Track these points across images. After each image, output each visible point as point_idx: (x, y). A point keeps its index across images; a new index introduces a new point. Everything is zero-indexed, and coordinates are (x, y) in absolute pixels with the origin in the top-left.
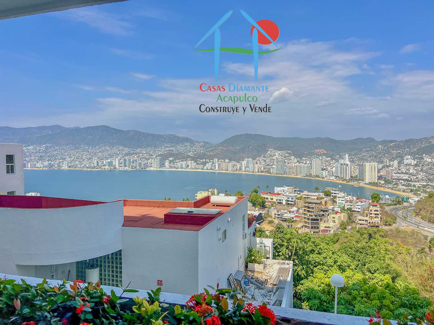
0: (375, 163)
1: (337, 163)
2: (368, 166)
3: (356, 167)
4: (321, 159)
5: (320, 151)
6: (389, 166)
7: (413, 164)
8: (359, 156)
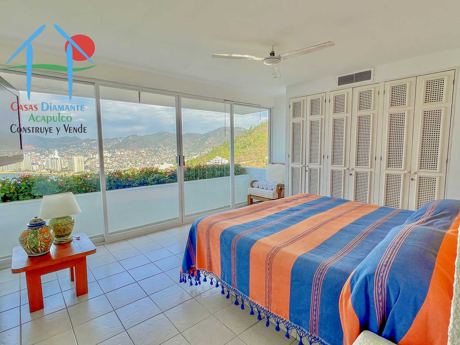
0: (81, 157)
1: (48, 158)
2: (75, 158)
3: (65, 160)
4: (29, 154)
5: (28, 147)
6: (93, 158)
7: (109, 156)
8: (67, 151)
